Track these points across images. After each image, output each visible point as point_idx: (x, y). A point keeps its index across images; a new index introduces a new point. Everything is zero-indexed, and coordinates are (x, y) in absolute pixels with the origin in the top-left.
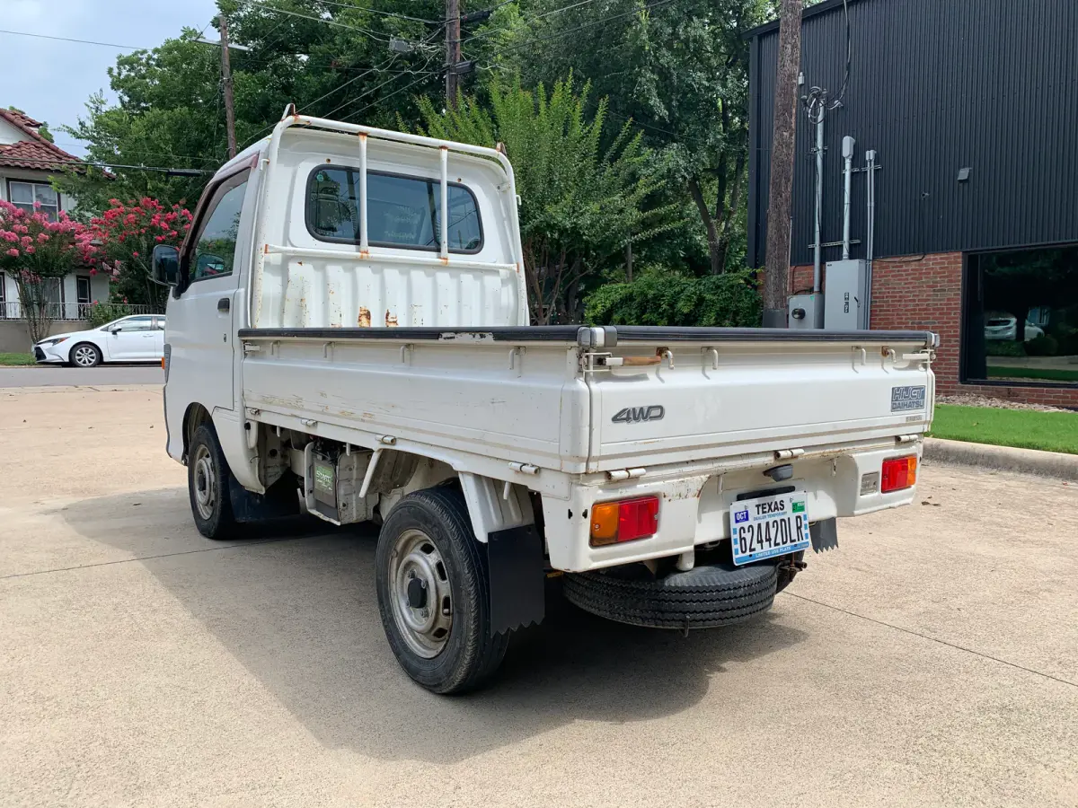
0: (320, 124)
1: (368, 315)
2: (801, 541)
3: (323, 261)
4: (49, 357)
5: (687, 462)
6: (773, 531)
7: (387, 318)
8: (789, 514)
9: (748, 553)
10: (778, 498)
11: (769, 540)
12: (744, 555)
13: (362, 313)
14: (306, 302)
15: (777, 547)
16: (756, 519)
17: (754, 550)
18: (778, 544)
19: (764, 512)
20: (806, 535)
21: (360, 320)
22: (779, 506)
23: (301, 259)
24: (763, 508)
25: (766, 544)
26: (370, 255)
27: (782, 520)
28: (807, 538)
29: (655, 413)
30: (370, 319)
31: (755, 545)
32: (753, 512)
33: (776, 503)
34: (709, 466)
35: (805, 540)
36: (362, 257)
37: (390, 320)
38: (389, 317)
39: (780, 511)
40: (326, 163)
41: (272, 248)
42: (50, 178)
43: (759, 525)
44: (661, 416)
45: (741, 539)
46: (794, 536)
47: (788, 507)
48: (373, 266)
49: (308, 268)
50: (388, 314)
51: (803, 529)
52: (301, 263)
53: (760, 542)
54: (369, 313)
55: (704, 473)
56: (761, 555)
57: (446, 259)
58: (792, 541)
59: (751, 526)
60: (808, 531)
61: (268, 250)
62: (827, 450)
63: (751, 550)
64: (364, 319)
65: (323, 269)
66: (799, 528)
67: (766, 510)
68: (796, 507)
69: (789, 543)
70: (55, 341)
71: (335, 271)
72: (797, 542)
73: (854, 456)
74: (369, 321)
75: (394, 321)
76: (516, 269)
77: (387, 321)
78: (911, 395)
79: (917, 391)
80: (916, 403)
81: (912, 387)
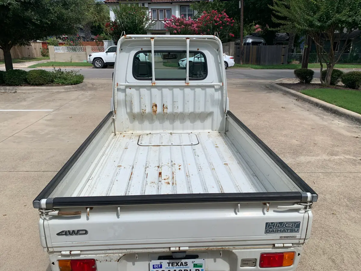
1: (156, 106)
3: (138, 87)
4: (181, 66)
7: (163, 106)
10: (184, 261)
13: (154, 105)
14: (133, 102)
16: (167, 268)
21: (153, 108)
22: (184, 264)
23: (130, 87)
24: (173, 264)
26: (156, 84)
30: (156, 107)
32: (165, 265)
33: (182, 263)
36: (152, 85)
37: (165, 107)
38: (165, 106)
39: (185, 267)
40: (141, 50)
41: (120, 84)
42: (190, 4)
44: (86, 233)
48: (158, 88)
49: (133, 90)
50: (164, 105)
52: (130, 89)
54: (156, 104)
57: (188, 83)
61: (118, 85)
64: (154, 107)
65: (139, 90)
67: (175, 265)
68: (196, 266)
70: (183, 61)
71: (143, 91)
73: (233, 251)
74: (156, 108)
75: (167, 108)
76: (222, 85)
77: (164, 108)
78: (286, 226)
79: (291, 224)
80: (290, 230)
81: (286, 222)
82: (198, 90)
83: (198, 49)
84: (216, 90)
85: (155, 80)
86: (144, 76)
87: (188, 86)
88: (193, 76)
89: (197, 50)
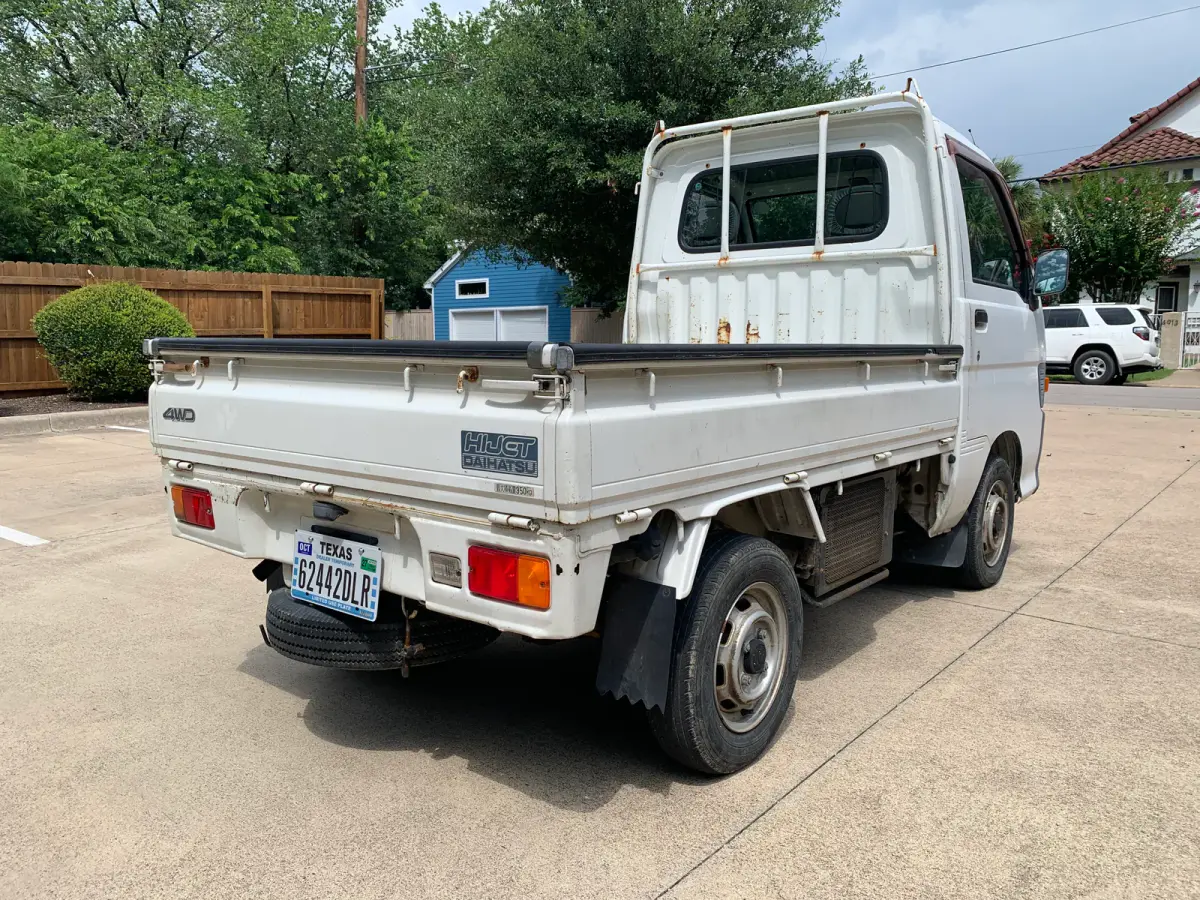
0: (687, 131)
1: (728, 327)
2: (364, 607)
3: (685, 274)
5: (227, 469)
6: (335, 580)
7: (748, 330)
8: (355, 566)
9: (305, 590)
10: (346, 544)
11: (329, 587)
12: (301, 590)
13: (722, 325)
14: (671, 318)
15: (335, 599)
16: (319, 557)
17: (311, 590)
18: (338, 597)
19: (328, 554)
20: (373, 603)
21: (719, 334)
22: (346, 554)
23: (669, 274)
24: (328, 549)
25: (325, 590)
26: (729, 262)
27: (347, 572)
28: (373, 607)
29: (189, 415)
30: (729, 333)
31: (313, 585)
32: (317, 548)
33: (342, 549)
34: (243, 478)
35: (368, 609)
36: (723, 264)
37: (751, 332)
38: (751, 329)
39: (346, 560)
40: (705, 169)
41: (644, 267)
43: (322, 566)
44: (192, 419)
45: (301, 572)
46: (358, 597)
47: (357, 560)
48: (738, 272)
49: (674, 282)
50: (749, 325)
51: (370, 593)
52: (669, 278)
53: (319, 584)
54: (728, 325)
55: (239, 483)
56: (317, 599)
57: (821, 253)
58: (353, 601)
59: (312, 563)
60: (376, 600)
61: (640, 270)
62: (371, 500)
63: (309, 589)
64: (723, 333)
65: (686, 282)
66: (365, 591)
67: (332, 552)
68: (366, 564)
69: (349, 602)
71: (700, 283)
72: (359, 606)
73: (413, 519)
74: (729, 336)
75: (756, 334)
76: (932, 253)
77: (748, 334)
78: (504, 449)
79: (517, 444)
80: (517, 464)
81: (505, 435)
82: (854, 274)
83: (863, 145)
84: (918, 274)
85: (730, 250)
86: (708, 242)
87: (819, 263)
88: (847, 231)
89: (858, 148)
